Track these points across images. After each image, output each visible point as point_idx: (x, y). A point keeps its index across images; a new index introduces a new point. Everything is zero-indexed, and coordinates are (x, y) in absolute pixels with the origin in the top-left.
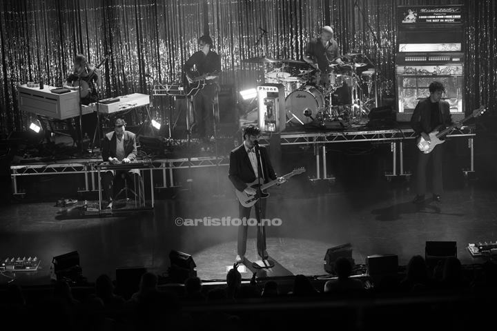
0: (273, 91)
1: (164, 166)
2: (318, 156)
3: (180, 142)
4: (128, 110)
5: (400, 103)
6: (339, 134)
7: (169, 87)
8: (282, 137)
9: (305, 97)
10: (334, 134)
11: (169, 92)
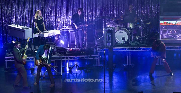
0: (111, 30)
1: (66, 59)
2: (127, 56)
3: (72, 49)
4: (52, 36)
5: (161, 36)
6: (136, 48)
7: (69, 27)
8: (114, 48)
9: (123, 32)
10: (134, 47)
11: (68, 29)
